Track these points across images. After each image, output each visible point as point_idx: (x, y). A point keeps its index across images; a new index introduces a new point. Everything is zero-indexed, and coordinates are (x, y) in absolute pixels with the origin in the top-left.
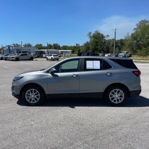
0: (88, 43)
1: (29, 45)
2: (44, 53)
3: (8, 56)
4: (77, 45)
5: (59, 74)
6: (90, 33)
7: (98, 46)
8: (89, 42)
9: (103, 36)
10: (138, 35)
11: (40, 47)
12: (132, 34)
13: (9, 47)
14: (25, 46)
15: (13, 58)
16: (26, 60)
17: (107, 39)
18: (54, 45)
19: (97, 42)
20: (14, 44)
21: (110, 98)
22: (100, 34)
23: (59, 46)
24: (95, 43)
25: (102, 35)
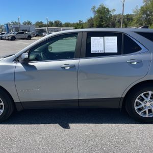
0: (92, 19)
1: (29, 23)
2: (45, 32)
3: (4, 35)
4: (80, 21)
5: (38, 65)
6: (94, 7)
7: (102, 22)
8: (93, 17)
9: (108, 11)
10: (148, 8)
11: (40, 24)
12: (142, 8)
13: (7, 25)
14: (25, 24)
15: (9, 36)
16: (23, 39)
17: (113, 14)
18: (56, 22)
19: (101, 18)
20: (12, 22)
21: (136, 108)
22: (105, 8)
23: (61, 24)
24: (99, 19)
25: (108, 9)
